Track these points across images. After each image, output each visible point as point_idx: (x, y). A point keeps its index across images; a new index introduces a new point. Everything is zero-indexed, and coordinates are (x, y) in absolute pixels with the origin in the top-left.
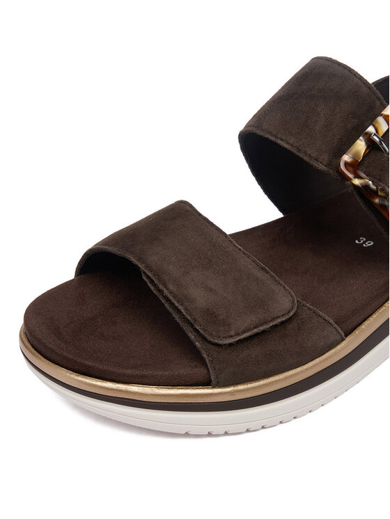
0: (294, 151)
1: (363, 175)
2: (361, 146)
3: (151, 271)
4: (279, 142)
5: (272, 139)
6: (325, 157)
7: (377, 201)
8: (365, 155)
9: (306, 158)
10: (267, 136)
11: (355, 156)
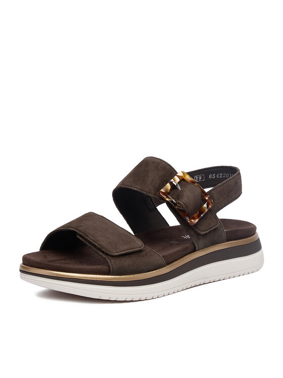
0: (140, 191)
1: (170, 197)
2: (168, 186)
3: (81, 232)
4: (133, 188)
5: (130, 187)
6: (153, 192)
7: (177, 207)
8: (171, 190)
9: (144, 193)
10: (127, 187)
11: (166, 190)
